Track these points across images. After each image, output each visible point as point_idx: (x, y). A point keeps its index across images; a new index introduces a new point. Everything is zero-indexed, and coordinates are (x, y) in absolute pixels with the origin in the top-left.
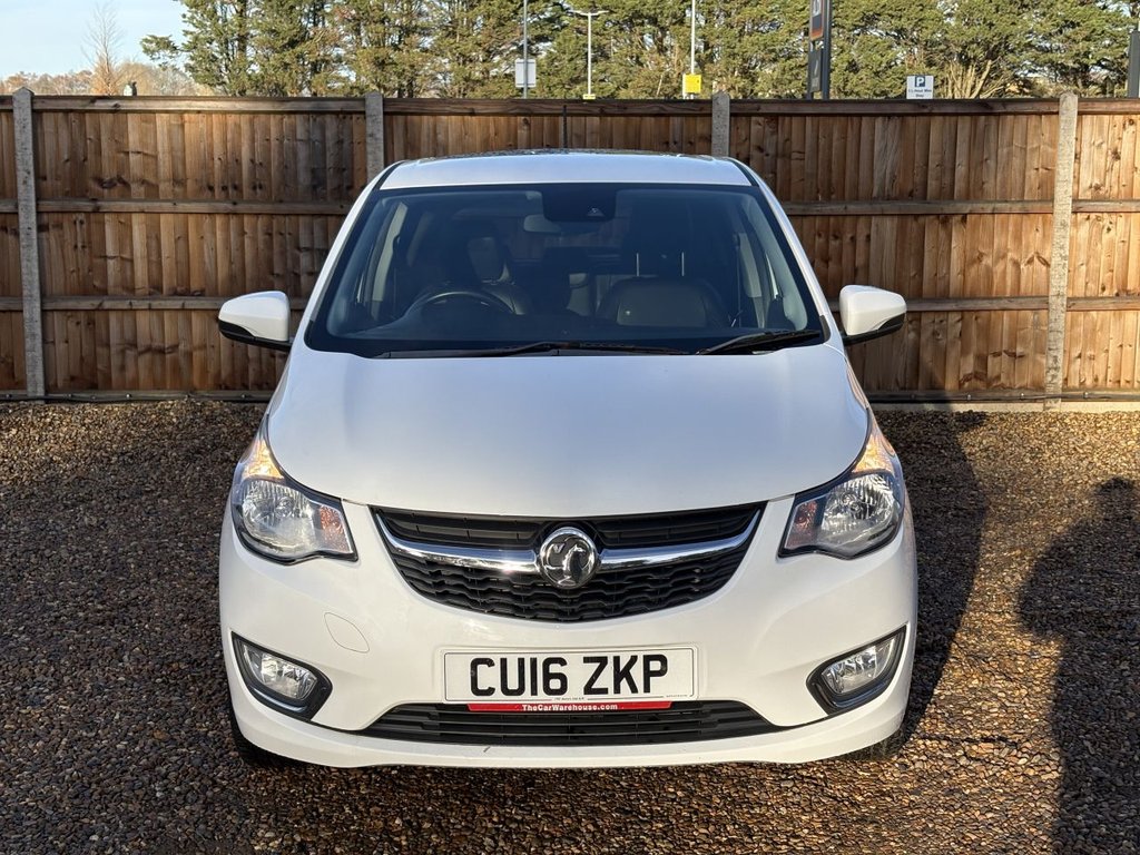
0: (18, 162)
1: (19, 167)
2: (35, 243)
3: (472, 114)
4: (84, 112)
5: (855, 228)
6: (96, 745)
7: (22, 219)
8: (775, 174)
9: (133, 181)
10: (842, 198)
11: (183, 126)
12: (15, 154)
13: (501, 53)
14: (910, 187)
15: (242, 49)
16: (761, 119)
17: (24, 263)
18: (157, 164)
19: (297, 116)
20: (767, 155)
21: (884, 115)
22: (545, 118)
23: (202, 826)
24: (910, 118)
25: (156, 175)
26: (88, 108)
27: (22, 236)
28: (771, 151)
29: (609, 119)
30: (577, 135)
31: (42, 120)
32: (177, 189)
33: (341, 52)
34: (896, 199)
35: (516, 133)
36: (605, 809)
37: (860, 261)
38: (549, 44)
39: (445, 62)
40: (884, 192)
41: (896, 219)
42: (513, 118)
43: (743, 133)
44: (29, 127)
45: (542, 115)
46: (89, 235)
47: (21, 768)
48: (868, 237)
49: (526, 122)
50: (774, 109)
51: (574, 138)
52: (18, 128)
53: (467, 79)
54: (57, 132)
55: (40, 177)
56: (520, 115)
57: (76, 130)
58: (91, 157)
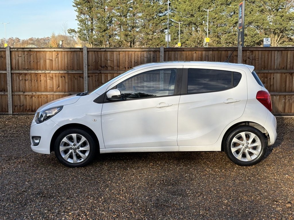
1: (84, 63)
2: (87, 80)
3: (183, 51)
4: (98, 51)
5: (271, 76)
7: (84, 75)
8: (252, 64)
9: (109, 66)
10: (268, 69)
11: (119, 54)
12: (83, 61)
13: (156, 32)
14: (283, 67)
15: (92, 32)
16: (249, 51)
17: (84, 84)
18: (114, 62)
19: (145, 52)
21: (277, 50)
22: (200, 52)
24: (283, 51)
25: (114, 65)
26: (99, 50)
27: (84, 78)
28: (251, 58)
29: (214, 52)
30: (207, 56)
31: (89, 53)
32: (118, 68)
33: (116, 32)
34: (280, 69)
35: (193, 55)
37: (272, 83)
39: (142, 35)
40: (277, 68)
41: (280, 74)
42: (192, 52)
43: (245, 55)
44: (87, 54)
45: (199, 51)
46: (99, 78)
48: (274, 78)
49: (196, 53)
50: (252, 49)
52: (84, 55)
53: (148, 39)
54: (92, 56)
55: (88, 66)
56: (194, 51)
57: (96, 55)
58: (99, 61)
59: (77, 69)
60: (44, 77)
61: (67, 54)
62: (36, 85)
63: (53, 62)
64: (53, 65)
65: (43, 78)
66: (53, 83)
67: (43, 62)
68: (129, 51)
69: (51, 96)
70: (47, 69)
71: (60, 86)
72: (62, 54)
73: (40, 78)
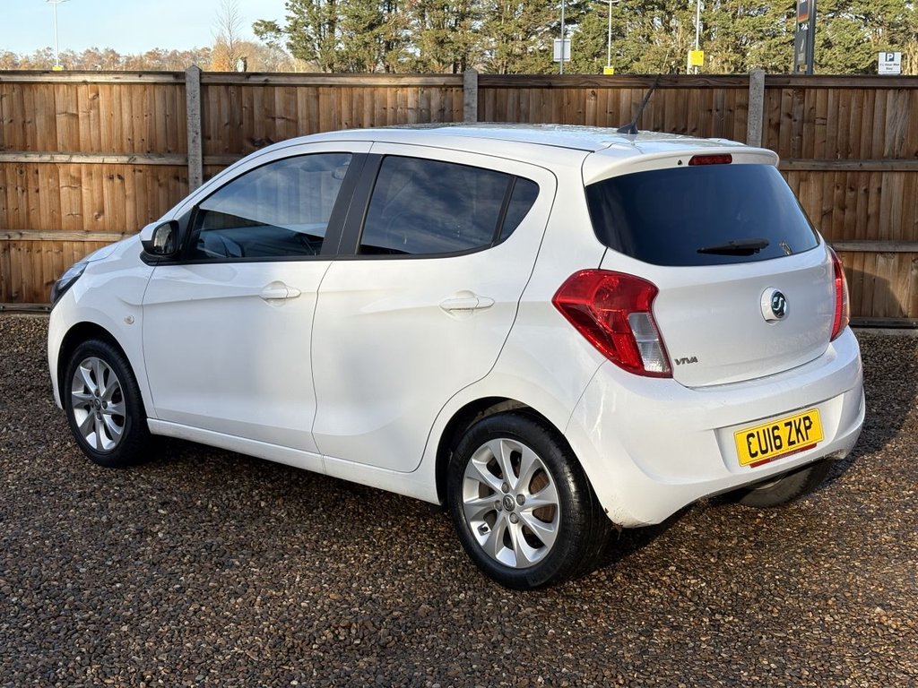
0: (189, 125)
1: (190, 128)
3: (550, 87)
4: (240, 85)
5: (868, 182)
6: (284, 603)
7: (191, 170)
8: (801, 136)
10: (857, 158)
11: (318, 97)
12: (186, 119)
13: (536, 33)
14: (915, 148)
15: (332, 31)
16: (790, 91)
18: (297, 128)
19: (409, 89)
20: (795, 120)
21: (895, 88)
22: (610, 90)
23: (380, 676)
24: (916, 91)
26: (244, 82)
27: (191, 184)
28: (798, 118)
29: (662, 90)
30: (635, 104)
31: (207, 91)
33: (409, 33)
34: (904, 158)
35: (585, 102)
36: (712, 677)
37: (872, 210)
38: (576, 25)
39: (492, 41)
40: (894, 152)
41: (903, 174)
42: (583, 90)
43: (775, 102)
44: (198, 97)
45: (608, 88)
47: (229, 619)
48: (879, 189)
49: (594, 94)
50: (802, 83)
51: (633, 107)
52: (189, 98)
53: (508, 55)
54: (219, 101)
55: (205, 137)
56: (589, 88)
57: (234, 100)
58: (246, 121)
59: (165, 149)
60: (50, 177)
61: (131, 94)
62: (20, 206)
63: (81, 122)
64: (82, 133)
65: (45, 180)
66: (81, 199)
67: (46, 121)
68: (351, 86)
69: (75, 244)
70: (60, 148)
71: (107, 212)
72: (111, 95)
73: (36, 181)
